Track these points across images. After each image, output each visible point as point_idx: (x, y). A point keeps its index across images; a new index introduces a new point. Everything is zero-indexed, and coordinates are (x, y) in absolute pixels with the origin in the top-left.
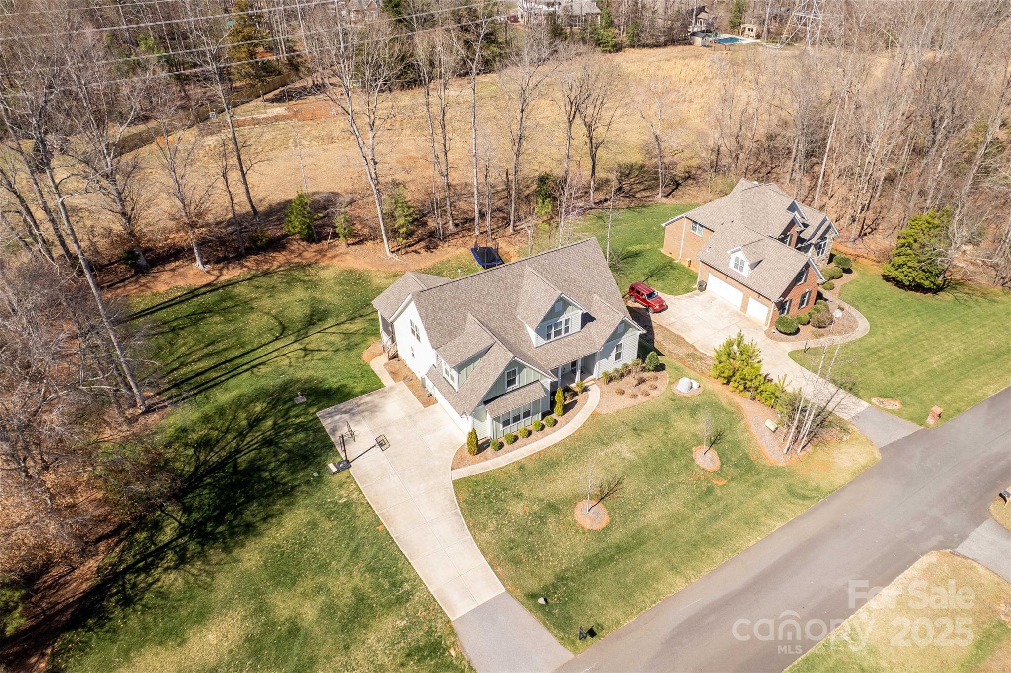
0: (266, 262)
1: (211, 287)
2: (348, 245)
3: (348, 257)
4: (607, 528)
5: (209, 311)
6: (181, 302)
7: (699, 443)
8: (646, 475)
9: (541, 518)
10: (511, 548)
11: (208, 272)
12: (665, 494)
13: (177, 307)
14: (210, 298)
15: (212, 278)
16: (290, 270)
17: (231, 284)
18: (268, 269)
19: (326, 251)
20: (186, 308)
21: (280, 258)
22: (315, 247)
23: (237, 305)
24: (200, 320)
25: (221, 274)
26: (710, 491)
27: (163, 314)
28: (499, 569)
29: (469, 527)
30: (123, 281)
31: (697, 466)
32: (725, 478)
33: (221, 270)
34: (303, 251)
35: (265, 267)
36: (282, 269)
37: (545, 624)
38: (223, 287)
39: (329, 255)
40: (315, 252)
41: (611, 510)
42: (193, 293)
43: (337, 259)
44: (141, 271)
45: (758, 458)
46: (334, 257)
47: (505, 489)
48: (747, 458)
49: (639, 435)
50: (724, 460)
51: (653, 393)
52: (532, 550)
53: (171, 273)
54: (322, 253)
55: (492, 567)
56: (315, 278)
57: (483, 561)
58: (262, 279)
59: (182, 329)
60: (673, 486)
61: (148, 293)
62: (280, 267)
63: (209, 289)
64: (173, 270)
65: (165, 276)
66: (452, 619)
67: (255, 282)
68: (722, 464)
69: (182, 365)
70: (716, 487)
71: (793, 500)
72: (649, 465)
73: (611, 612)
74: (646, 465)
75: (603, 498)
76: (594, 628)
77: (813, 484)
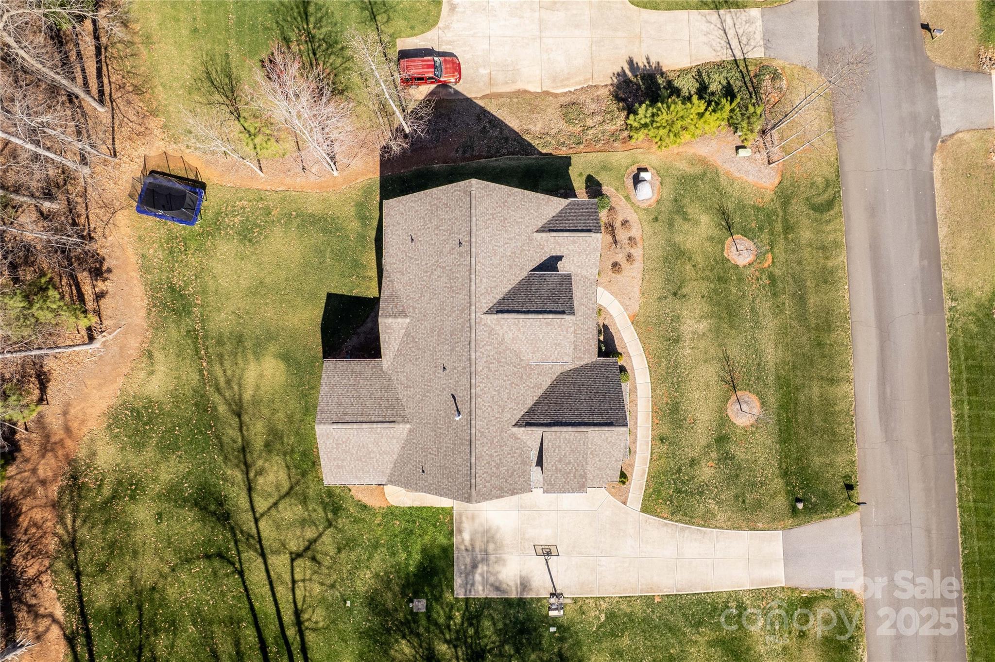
0: (37, 541)
1: (77, 637)
4: (762, 403)
5: (136, 651)
8: (731, 327)
11: (37, 639)
17: (78, 606)
18: (60, 541)
19: (45, 438)
22: (27, 453)
23: (139, 609)
25: (51, 616)
26: (772, 278)
28: (760, 525)
29: (703, 526)
31: (745, 266)
32: (767, 252)
33: (36, 616)
34: (33, 474)
36: (67, 521)
37: (824, 518)
41: (748, 387)
43: (74, 427)
47: (679, 470)
48: (758, 209)
50: (750, 235)
51: (635, 231)
54: (47, 448)
55: (754, 529)
56: (110, 479)
62: (60, 521)
63: (80, 642)
66: (783, 585)
68: (753, 240)
70: (771, 269)
71: (826, 216)
72: (723, 315)
73: (840, 460)
74: (721, 318)
75: (734, 387)
76: (846, 482)
77: (819, 180)
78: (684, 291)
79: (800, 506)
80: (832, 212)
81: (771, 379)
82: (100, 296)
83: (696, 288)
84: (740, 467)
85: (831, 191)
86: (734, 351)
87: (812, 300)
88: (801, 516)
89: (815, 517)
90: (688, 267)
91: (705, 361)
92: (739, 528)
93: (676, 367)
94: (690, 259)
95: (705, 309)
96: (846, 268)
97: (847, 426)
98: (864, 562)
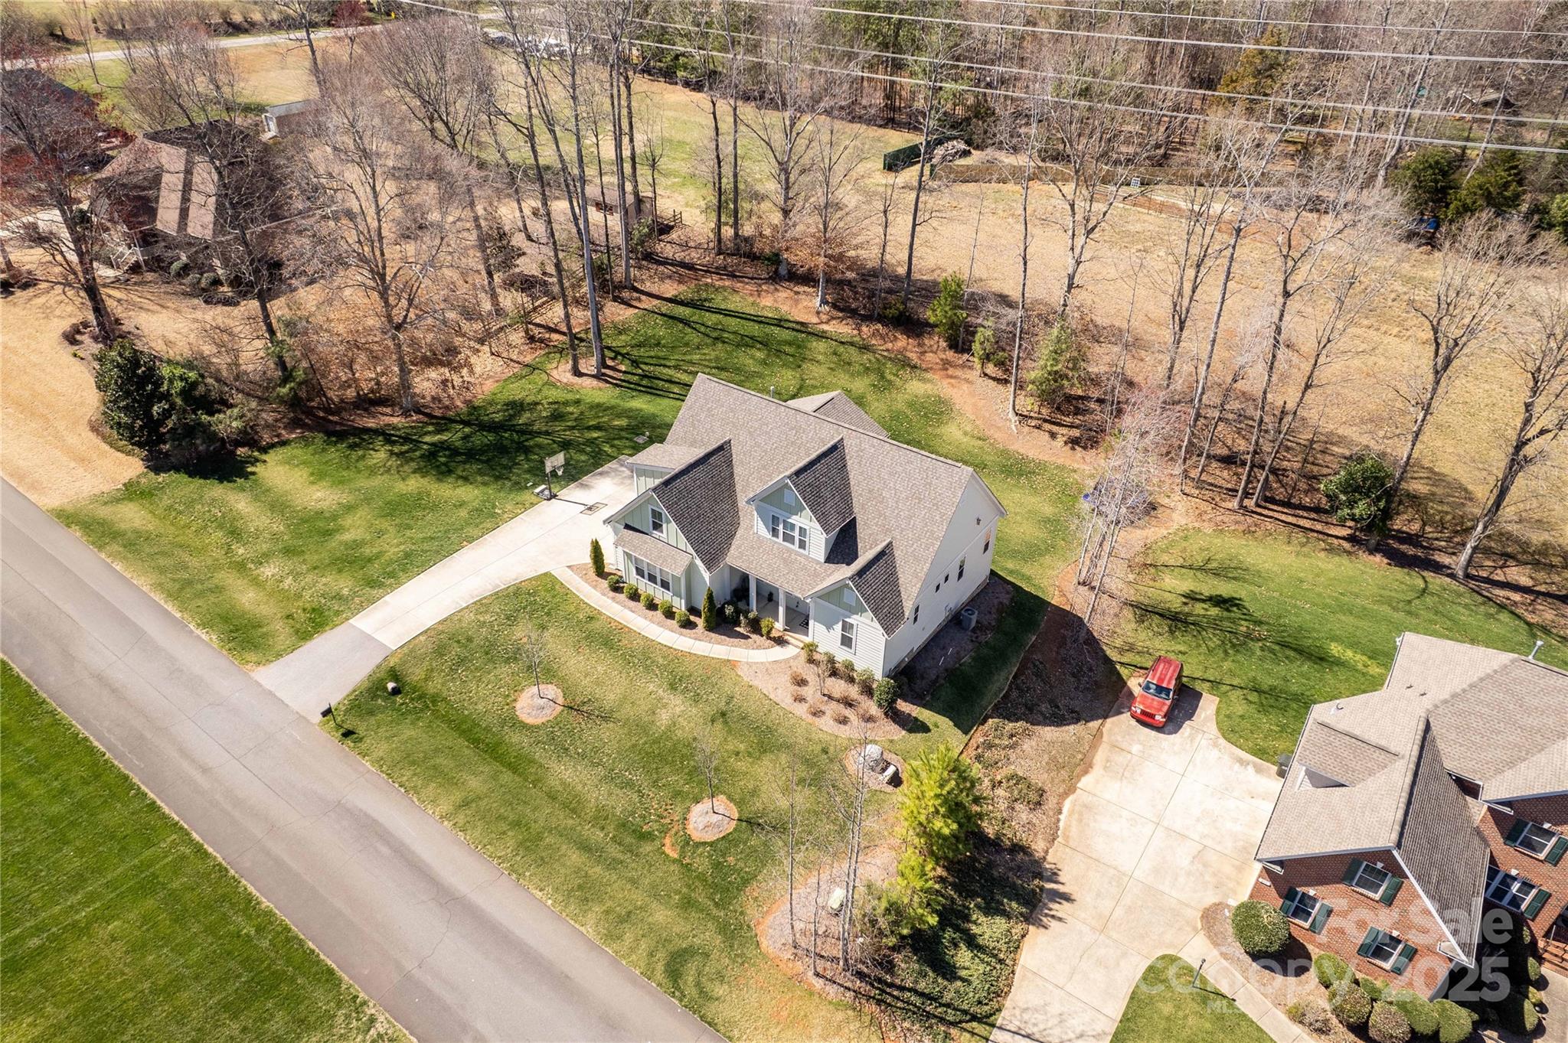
0: (882, 337)
1: (802, 327)
2: (986, 375)
3: (965, 386)
4: (525, 726)
5: (765, 343)
6: (761, 322)
7: (740, 803)
8: (634, 746)
9: (513, 657)
10: (458, 642)
11: (818, 313)
12: (610, 778)
13: (752, 323)
14: (786, 335)
15: (815, 320)
16: (890, 359)
17: (822, 336)
18: (874, 345)
19: (955, 366)
20: (755, 329)
21: (902, 342)
22: (950, 355)
23: (792, 356)
24: (747, 346)
25: (826, 323)
26: (645, 837)
27: (732, 322)
28: (422, 638)
29: (481, 600)
30: (752, 279)
31: (688, 810)
32: (683, 854)
33: (833, 318)
34: (932, 352)
35: (873, 342)
36: (885, 354)
37: (355, 691)
38: (810, 333)
39: (951, 371)
40: (942, 360)
41: (556, 722)
42: (780, 323)
43: (953, 381)
44: (775, 278)
45: (756, 899)
46: (951, 377)
47: (548, 614)
48: (746, 882)
49: (713, 721)
50: (721, 845)
51: (827, 724)
52: (462, 661)
53: (792, 294)
54: (946, 364)
55: (426, 632)
56: (898, 382)
57: (429, 624)
58: (852, 350)
59: (724, 342)
60: (629, 784)
61: (751, 299)
62: (887, 350)
63: (798, 327)
64: (797, 293)
65: (783, 294)
66: (351, 621)
67: (841, 349)
68: (711, 844)
69: (676, 367)
70: (657, 843)
71: (661, 955)
72: (655, 746)
73: (381, 749)
74: (656, 741)
75: (572, 708)
76: (356, 736)
77: (720, 990)
78: (719, 725)
79: (391, 685)
80: (660, 967)
81: (538, 754)
82: (1053, 435)
83: (711, 739)
84: (491, 660)
85: (691, 991)
86: (607, 733)
87: (575, 857)
88: (382, 675)
89: (366, 684)
90: (742, 747)
91: (625, 697)
92: (441, 622)
93: (647, 668)
94: (750, 755)
95: (679, 733)
96: (572, 922)
97: (405, 778)
98: (271, 693)
